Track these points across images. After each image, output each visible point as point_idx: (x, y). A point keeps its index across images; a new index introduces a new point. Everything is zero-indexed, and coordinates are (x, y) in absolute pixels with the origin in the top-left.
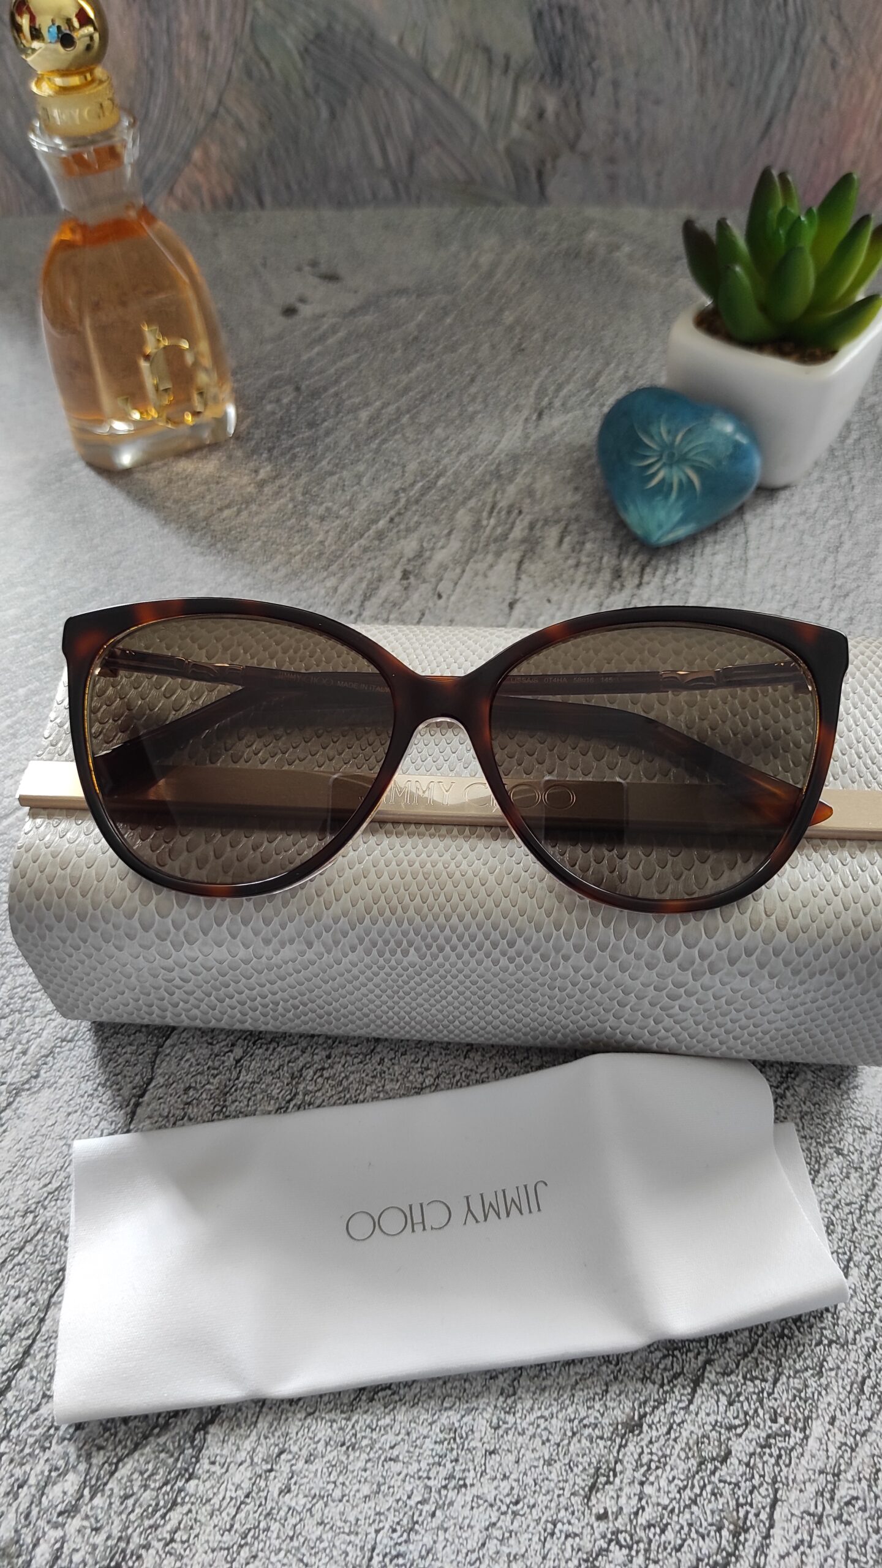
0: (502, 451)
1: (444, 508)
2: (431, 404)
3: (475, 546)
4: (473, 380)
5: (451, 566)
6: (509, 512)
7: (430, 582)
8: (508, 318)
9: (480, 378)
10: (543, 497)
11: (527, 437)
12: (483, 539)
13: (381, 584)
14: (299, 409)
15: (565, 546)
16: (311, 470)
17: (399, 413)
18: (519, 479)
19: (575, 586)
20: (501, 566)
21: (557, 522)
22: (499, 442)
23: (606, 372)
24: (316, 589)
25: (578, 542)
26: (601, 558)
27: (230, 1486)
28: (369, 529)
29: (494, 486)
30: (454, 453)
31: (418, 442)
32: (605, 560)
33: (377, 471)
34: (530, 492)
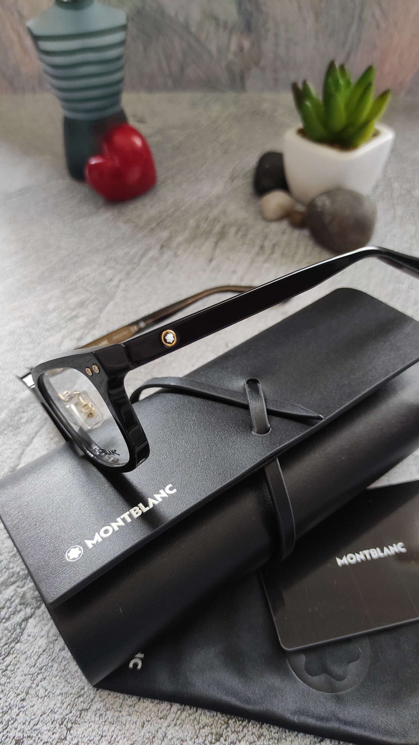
27: (36, 646)
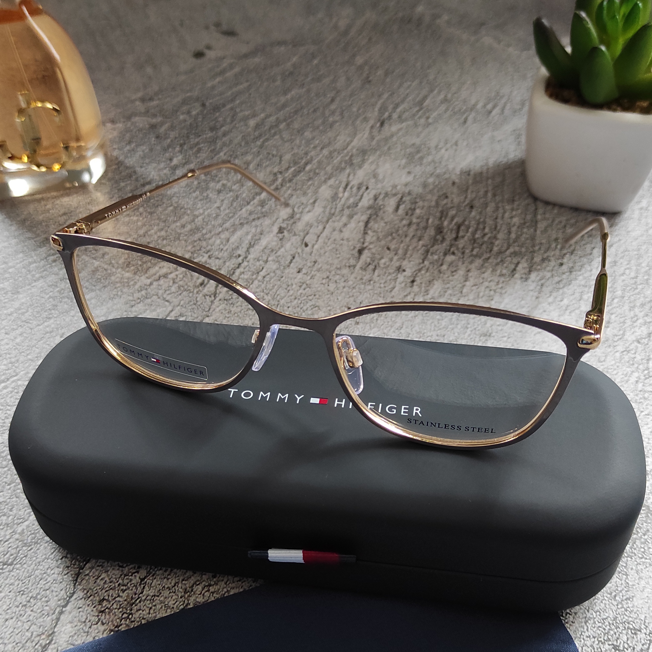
0: (353, 147)
1: (311, 185)
2: (301, 116)
3: (333, 211)
4: (333, 100)
5: (316, 224)
6: (359, 188)
7: (299, 235)
8: (359, 60)
9: (338, 99)
10: (384, 177)
11: (373, 138)
12: (339, 206)
13: (262, 236)
14: (203, 118)
15: (401, 211)
16: (212, 158)
17: (278, 122)
18: (366, 166)
19: (408, 239)
20: (352, 225)
21: (395, 195)
22: (352, 141)
23: (431, 96)
24: (213, 239)
25: (410, 209)
26: (428, 220)
28: (254, 198)
29: (348, 171)
30: (319, 148)
31: (291, 141)
32: (430, 221)
33: (261, 160)
34: (375, 176)
